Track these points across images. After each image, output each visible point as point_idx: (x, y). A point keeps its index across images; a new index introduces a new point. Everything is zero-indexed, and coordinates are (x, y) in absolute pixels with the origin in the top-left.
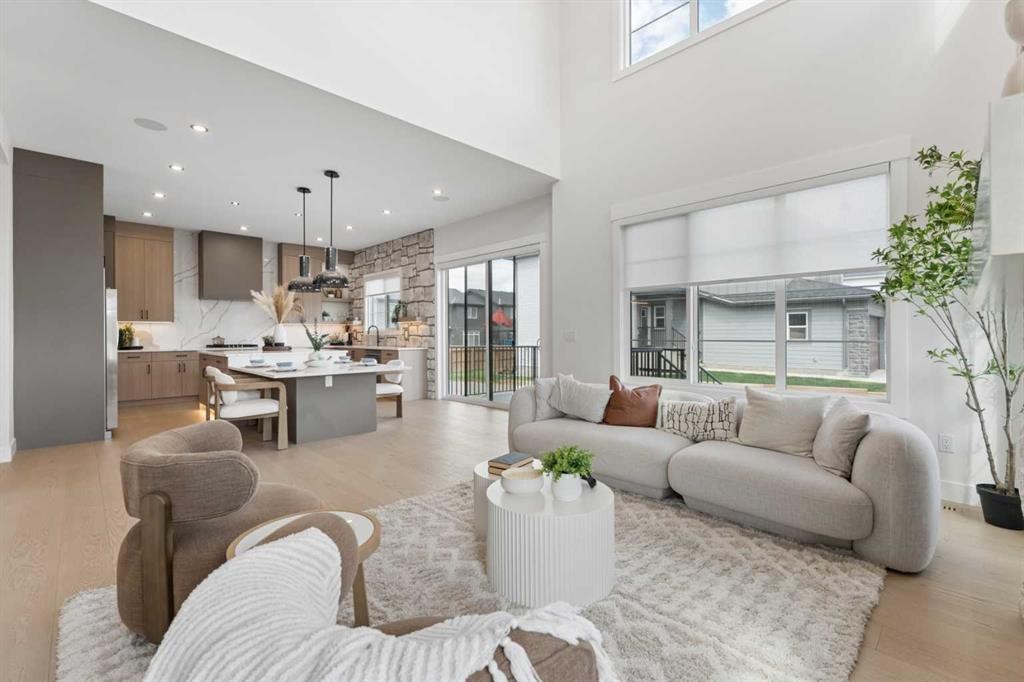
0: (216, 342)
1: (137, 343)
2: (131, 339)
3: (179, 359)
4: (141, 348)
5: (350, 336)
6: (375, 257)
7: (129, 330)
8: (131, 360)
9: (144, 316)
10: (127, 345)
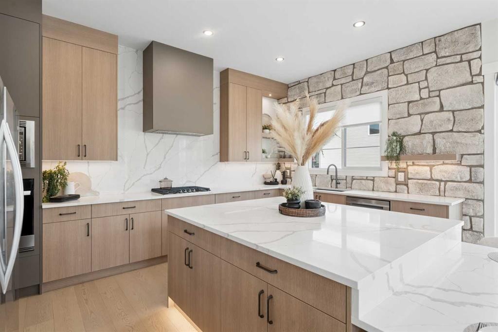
0: (163, 185)
1: (71, 190)
2: (64, 185)
3: (125, 212)
4: (76, 197)
5: (284, 174)
6: (329, 84)
7: (61, 172)
8: (64, 218)
9: (82, 153)
10: (59, 195)
